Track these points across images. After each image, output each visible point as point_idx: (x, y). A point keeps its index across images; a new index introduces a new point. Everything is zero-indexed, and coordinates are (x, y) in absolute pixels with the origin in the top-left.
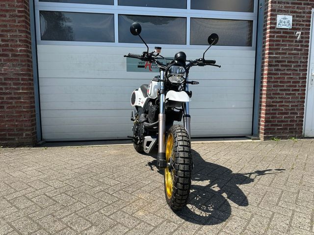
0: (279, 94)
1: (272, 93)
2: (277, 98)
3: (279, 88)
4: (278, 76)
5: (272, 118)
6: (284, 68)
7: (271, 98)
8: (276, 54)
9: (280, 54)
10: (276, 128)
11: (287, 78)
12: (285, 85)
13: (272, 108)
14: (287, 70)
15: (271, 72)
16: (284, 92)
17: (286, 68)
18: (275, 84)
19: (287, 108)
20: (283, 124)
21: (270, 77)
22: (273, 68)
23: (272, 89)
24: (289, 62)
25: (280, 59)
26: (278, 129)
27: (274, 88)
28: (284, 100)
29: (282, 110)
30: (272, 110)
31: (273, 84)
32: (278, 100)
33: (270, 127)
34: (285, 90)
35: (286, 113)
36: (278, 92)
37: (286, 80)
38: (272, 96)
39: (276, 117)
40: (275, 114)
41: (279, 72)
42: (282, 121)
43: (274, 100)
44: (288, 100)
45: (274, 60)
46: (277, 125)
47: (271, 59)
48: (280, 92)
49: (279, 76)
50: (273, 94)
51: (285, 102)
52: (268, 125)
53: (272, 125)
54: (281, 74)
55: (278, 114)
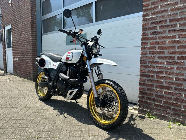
0: (157, 62)
1: (147, 61)
2: (154, 67)
3: (157, 56)
4: (155, 41)
5: (148, 90)
6: (164, 30)
7: (147, 67)
8: (152, 14)
9: (157, 13)
10: (154, 103)
11: (169, 42)
12: (166, 51)
13: (148, 79)
14: (169, 31)
15: (146, 36)
16: (165, 61)
17: (167, 30)
18: (151, 50)
19: (171, 81)
20: (163, 100)
21: (145, 43)
22: (149, 32)
23: (148, 57)
24: (171, 21)
25: (159, 19)
26: (156, 105)
27: (149, 55)
28: (165, 71)
29: (161, 83)
30: (148, 80)
31: (148, 51)
32: (156, 70)
33: (145, 100)
34: (166, 58)
35: (169, 88)
36: (156, 59)
37: (167, 45)
38: (148, 64)
39: (153, 90)
40: (152, 86)
41: (158, 36)
42: (162, 97)
43: (151, 69)
44: (172, 71)
45: (150, 22)
46: (155, 100)
47: (146, 22)
48: (158, 60)
49: (158, 40)
50: (149, 62)
51: (166, 73)
52: (142, 97)
53: (148, 98)
54: (159, 38)
55: (156, 87)
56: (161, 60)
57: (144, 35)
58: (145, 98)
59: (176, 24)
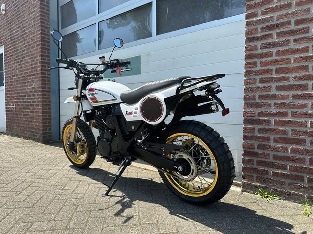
0: (274, 97)
1: (257, 95)
2: (270, 105)
3: (274, 85)
4: (270, 59)
5: (260, 147)
6: (287, 38)
7: (257, 105)
8: (263, 13)
9: (273, 10)
10: (271, 171)
11: (296, 60)
12: (292, 76)
13: (260, 127)
14: (296, 41)
15: (254, 52)
16: (290, 93)
17: (292, 38)
18: (264, 76)
19: (302, 129)
20: (289, 165)
21: (250, 64)
22: (258, 44)
23: (258, 88)
24: (298, 22)
25: (276, 21)
26: (275, 174)
27: (261, 85)
28: (290, 111)
29: (285, 132)
30: (259, 130)
31: (258, 78)
32: (274, 110)
33: (255, 166)
34: (291, 87)
35: (300, 142)
36: (274, 91)
37: (293, 64)
38: (257, 101)
39: (270, 146)
40: (268, 139)
41: (274, 50)
42: (287, 159)
43: (264, 109)
44: (304, 110)
45: (259, 27)
46: (273, 165)
47: (251, 27)
48: (277, 93)
49: (275, 58)
50: (260, 96)
51: (294, 115)
52: (249, 162)
53: (260, 163)
54: (278, 53)
55: (276, 141)
56: (282, 93)
57: (250, 50)
58: (255, 163)
59: (308, 27)
